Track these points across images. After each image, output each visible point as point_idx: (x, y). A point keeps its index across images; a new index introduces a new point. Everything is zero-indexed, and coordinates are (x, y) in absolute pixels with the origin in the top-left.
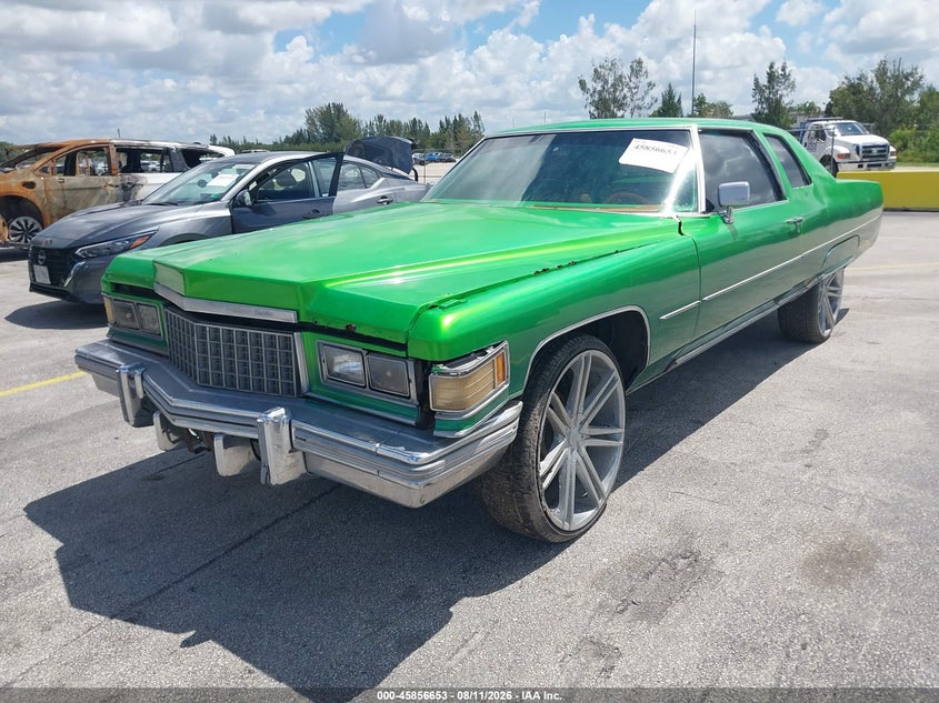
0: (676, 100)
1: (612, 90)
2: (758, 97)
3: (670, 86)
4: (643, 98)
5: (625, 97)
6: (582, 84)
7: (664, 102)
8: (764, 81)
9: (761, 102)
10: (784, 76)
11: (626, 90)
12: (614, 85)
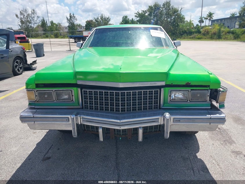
0: (45, 22)
1: (26, 18)
2: (68, 22)
3: (43, 18)
4: (36, 21)
5: (31, 20)
6: (17, 16)
7: (42, 22)
8: (69, 18)
9: (69, 24)
10: (74, 17)
11: (31, 18)
12: (27, 17)
